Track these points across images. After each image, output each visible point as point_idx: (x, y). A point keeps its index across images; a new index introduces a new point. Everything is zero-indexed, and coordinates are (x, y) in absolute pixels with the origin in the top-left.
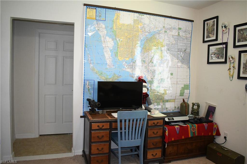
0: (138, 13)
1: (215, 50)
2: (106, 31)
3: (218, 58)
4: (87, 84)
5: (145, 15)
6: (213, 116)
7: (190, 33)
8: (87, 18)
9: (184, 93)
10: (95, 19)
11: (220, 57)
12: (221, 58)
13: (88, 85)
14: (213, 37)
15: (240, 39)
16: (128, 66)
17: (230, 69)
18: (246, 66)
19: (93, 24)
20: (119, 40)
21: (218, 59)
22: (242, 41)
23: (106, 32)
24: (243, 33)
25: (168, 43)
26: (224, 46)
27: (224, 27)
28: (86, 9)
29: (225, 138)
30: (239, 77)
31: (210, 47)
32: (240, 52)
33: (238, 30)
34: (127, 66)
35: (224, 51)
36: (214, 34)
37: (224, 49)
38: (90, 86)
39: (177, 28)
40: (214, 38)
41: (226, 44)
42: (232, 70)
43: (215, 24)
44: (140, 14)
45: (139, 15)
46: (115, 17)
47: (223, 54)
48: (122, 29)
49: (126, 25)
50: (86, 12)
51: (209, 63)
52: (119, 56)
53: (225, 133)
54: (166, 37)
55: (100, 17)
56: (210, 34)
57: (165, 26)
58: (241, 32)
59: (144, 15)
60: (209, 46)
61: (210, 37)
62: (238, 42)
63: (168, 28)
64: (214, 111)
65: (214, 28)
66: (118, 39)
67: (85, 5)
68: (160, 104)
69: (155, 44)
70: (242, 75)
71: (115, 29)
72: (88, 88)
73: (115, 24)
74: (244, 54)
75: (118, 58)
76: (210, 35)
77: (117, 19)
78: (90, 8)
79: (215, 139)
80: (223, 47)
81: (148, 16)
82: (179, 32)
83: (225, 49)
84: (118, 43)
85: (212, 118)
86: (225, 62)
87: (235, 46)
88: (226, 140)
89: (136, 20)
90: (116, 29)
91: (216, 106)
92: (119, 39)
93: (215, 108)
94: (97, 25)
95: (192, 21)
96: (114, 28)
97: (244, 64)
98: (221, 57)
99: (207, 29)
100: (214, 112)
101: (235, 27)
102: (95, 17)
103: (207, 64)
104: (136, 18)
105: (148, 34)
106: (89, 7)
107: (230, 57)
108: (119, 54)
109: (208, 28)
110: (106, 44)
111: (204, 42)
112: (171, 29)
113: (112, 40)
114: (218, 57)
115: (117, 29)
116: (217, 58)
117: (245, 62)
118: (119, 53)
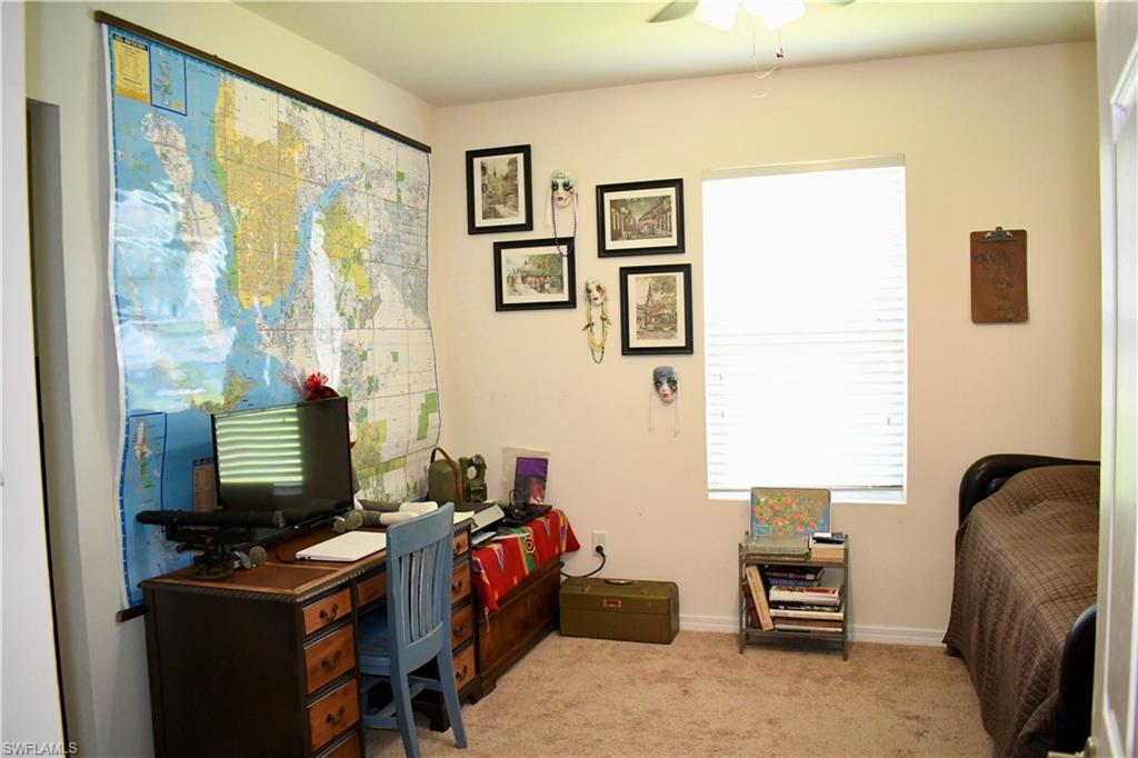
0: (291, 96)
1: (526, 263)
2: (191, 166)
3: (542, 289)
4: (140, 437)
5: (310, 108)
6: (544, 488)
7: (426, 194)
8: (116, 92)
9: (428, 425)
10: (149, 100)
11: (547, 286)
12: (555, 290)
13: (144, 439)
14: (511, 215)
15: (620, 230)
16: (271, 333)
17: (590, 325)
18: (646, 313)
19: (140, 124)
20: (238, 212)
21: (541, 292)
22: (629, 238)
23: (190, 170)
24: (630, 213)
25: (378, 231)
26: (564, 249)
27: (561, 188)
28: (109, 39)
29: (599, 549)
30: (627, 350)
31: (503, 251)
32: (625, 272)
33: (611, 201)
34: (268, 335)
35: (562, 265)
36: (515, 207)
37: (561, 261)
38: (149, 448)
39: (394, 172)
40: (521, 219)
41: (569, 242)
42: (597, 328)
43: (516, 170)
44: (294, 100)
45: (293, 104)
46: (220, 103)
47: (561, 277)
48: (246, 161)
49: (255, 144)
50: (111, 58)
51: (501, 306)
52: (242, 289)
53: (593, 534)
54: (371, 205)
55: (165, 91)
56: (499, 203)
57: (367, 162)
58: (623, 209)
59: (305, 109)
60: (499, 247)
61: (497, 215)
62: (613, 239)
63: (372, 172)
64: (546, 473)
65: (517, 186)
66: (233, 209)
67: (102, 17)
68: (369, 484)
69: (344, 234)
70: (634, 343)
71: (221, 160)
72: (143, 454)
73: (219, 136)
74: (637, 279)
75: (240, 297)
76: (499, 208)
77: (225, 114)
78: (124, 39)
79: (563, 565)
80: (558, 252)
81: (318, 113)
82: (399, 191)
83: (565, 260)
84: (235, 228)
85: (543, 497)
86: (571, 304)
87: (603, 253)
88: (603, 555)
89: (286, 125)
90: (225, 158)
91: (547, 453)
92: (239, 207)
93: (546, 461)
94: (156, 131)
95: (427, 149)
96: (219, 152)
97: (639, 308)
98: (552, 286)
99: (483, 185)
100: (542, 474)
101: (602, 190)
102: (148, 92)
103: (497, 310)
104: (283, 119)
105: (321, 191)
106: (120, 35)
107: (593, 287)
108: (240, 279)
109: (486, 182)
110: (194, 227)
111: (473, 230)
112: (380, 174)
113: (215, 211)
114: (542, 286)
115: (228, 162)
116: (535, 289)
117: (643, 302)
118: (240, 273)
